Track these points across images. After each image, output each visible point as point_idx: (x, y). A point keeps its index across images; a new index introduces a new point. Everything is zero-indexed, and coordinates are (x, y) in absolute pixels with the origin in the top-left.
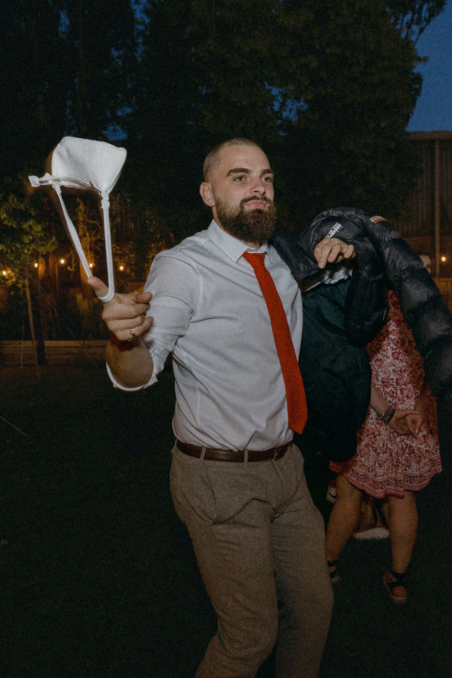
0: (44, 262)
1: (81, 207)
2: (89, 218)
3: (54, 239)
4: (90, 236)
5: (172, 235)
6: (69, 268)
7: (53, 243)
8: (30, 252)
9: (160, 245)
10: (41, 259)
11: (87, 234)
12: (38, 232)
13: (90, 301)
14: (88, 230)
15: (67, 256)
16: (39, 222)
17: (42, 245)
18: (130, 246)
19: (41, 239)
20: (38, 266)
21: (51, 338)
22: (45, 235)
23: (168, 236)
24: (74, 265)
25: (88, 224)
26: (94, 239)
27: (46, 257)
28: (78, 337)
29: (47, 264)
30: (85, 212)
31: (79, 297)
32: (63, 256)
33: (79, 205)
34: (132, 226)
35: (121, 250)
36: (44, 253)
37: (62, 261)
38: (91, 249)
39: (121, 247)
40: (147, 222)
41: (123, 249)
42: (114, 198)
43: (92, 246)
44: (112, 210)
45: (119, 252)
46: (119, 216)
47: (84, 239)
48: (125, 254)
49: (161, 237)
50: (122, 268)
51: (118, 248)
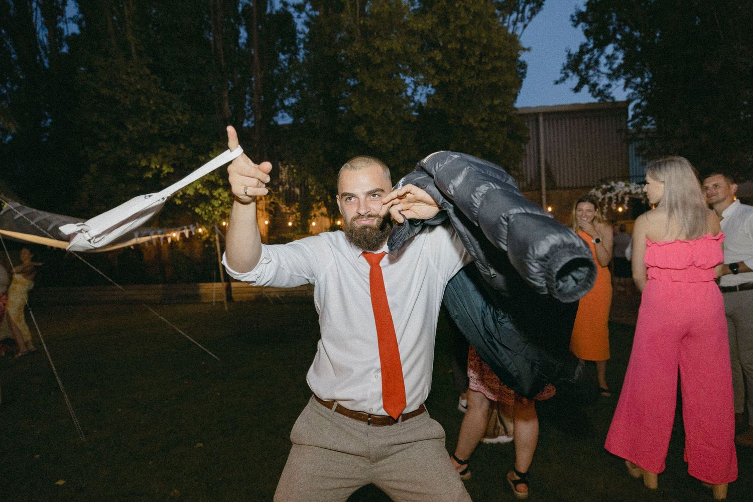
4: (266, 200)
5: (329, 197)
9: (320, 204)
18: (296, 206)
19: (227, 204)
23: (326, 198)
26: (269, 202)
34: (298, 191)
35: (289, 209)
38: (266, 209)
39: (290, 208)
40: (310, 187)
41: (291, 209)
42: (283, 169)
43: (267, 207)
44: (282, 178)
45: (289, 211)
46: (287, 183)
47: (261, 202)
48: (293, 213)
49: (321, 198)
50: (290, 224)
51: (287, 208)
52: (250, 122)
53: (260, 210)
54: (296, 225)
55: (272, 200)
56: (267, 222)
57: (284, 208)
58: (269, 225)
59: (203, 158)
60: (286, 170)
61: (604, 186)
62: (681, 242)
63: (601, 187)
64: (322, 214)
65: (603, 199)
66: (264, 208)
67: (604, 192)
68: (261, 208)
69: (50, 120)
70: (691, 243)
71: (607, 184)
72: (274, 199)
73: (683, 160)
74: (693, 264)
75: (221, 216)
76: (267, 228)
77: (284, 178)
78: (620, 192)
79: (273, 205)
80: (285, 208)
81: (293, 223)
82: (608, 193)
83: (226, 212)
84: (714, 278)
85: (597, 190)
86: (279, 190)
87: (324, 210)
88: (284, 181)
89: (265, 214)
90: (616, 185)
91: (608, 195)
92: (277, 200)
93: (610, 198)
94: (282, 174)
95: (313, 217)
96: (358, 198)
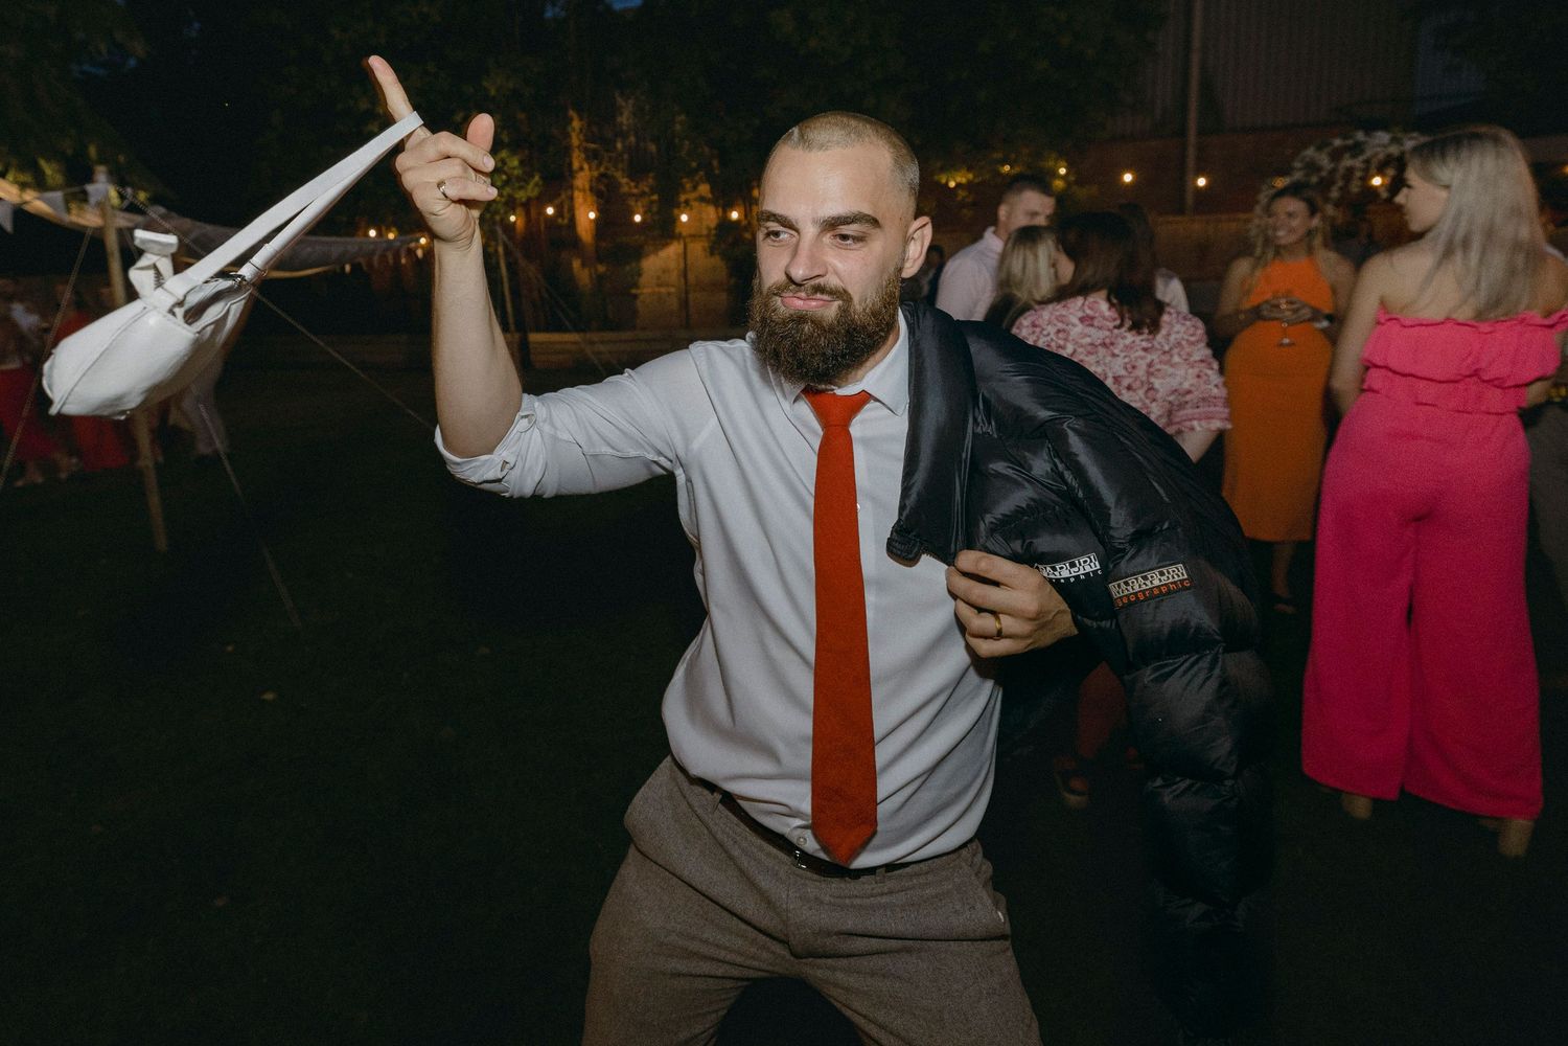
0: (523, 213)
1: (576, 124)
2: (587, 141)
3: (537, 178)
4: (590, 169)
5: (715, 163)
6: (560, 220)
7: (536, 185)
8: (503, 200)
9: (697, 178)
10: (519, 210)
11: (586, 166)
12: (514, 168)
13: (593, 271)
14: (587, 159)
15: (557, 202)
16: (514, 152)
17: (521, 188)
18: (650, 180)
19: (518, 179)
20: (517, 219)
21: (538, 330)
22: (524, 172)
23: (710, 164)
24: (566, 215)
25: (586, 150)
26: (596, 174)
27: (526, 205)
28: (577, 330)
29: (528, 214)
30: (581, 130)
31: (576, 264)
32: (550, 202)
33: (572, 120)
34: (653, 148)
35: (636, 187)
36: (524, 200)
37: (550, 211)
38: (591, 189)
39: (638, 183)
40: (677, 141)
41: (640, 186)
42: (624, 104)
43: (594, 184)
44: (621, 124)
45: (635, 191)
46: (632, 133)
47: (582, 174)
48: (643, 194)
49: (699, 165)
50: (638, 218)
51: (632, 184)
52: (557, 10)
53: (580, 191)
54: (649, 220)
55: (602, 170)
56: (592, 215)
57: (625, 184)
58: (596, 221)
59: (472, 90)
60: (630, 106)
61: (1338, 142)
62: (1459, 324)
63: (1331, 144)
64: (702, 199)
65: (1333, 171)
66: (587, 187)
67: (1336, 156)
68: (581, 186)
69: (196, 25)
70: (1485, 328)
71: (1345, 138)
72: (607, 169)
73: (1503, 135)
74: (1476, 373)
75: (506, 204)
76: (593, 225)
77: (625, 122)
78: (1376, 154)
79: (606, 181)
80: (627, 184)
81: (644, 216)
82: (1347, 155)
83: (517, 196)
84: (1519, 408)
85: (1319, 149)
86: (615, 147)
87: (704, 189)
88: (625, 128)
89: (591, 198)
90: (1368, 139)
91: (1347, 162)
92: (613, 169)
93: (1350, 170)
94: (621, 114)
95: (683, 205)
96: (797, 231)
